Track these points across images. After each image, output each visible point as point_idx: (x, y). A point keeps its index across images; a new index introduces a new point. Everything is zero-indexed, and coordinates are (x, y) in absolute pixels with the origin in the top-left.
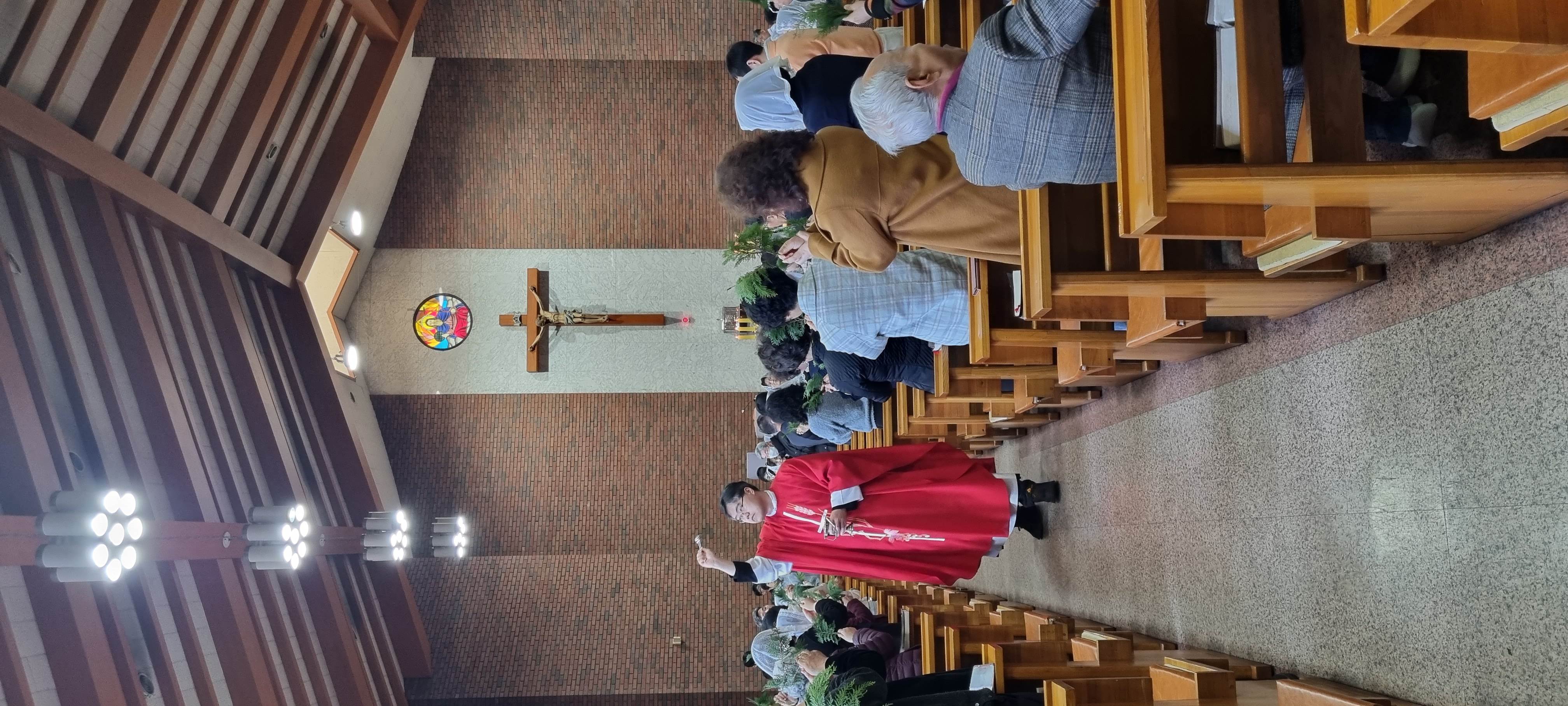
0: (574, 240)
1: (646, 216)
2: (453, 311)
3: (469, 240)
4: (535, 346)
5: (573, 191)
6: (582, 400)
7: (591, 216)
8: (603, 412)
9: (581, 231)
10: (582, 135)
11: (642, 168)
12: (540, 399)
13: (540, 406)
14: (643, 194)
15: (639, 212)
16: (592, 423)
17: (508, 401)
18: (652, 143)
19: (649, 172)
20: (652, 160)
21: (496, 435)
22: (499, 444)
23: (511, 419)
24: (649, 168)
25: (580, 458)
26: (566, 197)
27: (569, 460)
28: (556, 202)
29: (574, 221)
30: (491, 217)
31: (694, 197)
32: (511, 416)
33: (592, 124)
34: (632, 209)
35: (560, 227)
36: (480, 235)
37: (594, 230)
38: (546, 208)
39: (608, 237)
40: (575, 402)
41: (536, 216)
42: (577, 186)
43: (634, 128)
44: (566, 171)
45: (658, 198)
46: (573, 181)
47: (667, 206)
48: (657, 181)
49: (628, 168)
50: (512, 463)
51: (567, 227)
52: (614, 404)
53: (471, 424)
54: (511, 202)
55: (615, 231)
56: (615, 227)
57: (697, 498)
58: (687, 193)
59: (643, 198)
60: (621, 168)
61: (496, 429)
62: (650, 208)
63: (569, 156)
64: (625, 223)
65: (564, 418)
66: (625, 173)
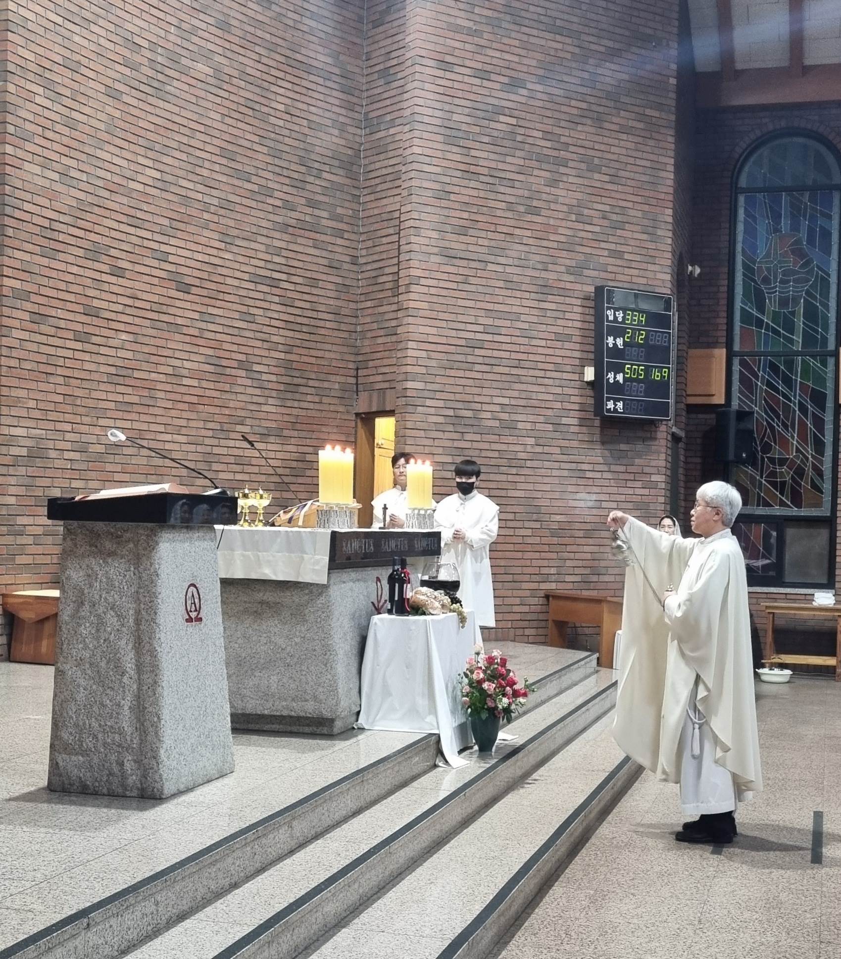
10: (202, 94)
19: (140, 241)
24: (145, 243)
33: (219, 126)
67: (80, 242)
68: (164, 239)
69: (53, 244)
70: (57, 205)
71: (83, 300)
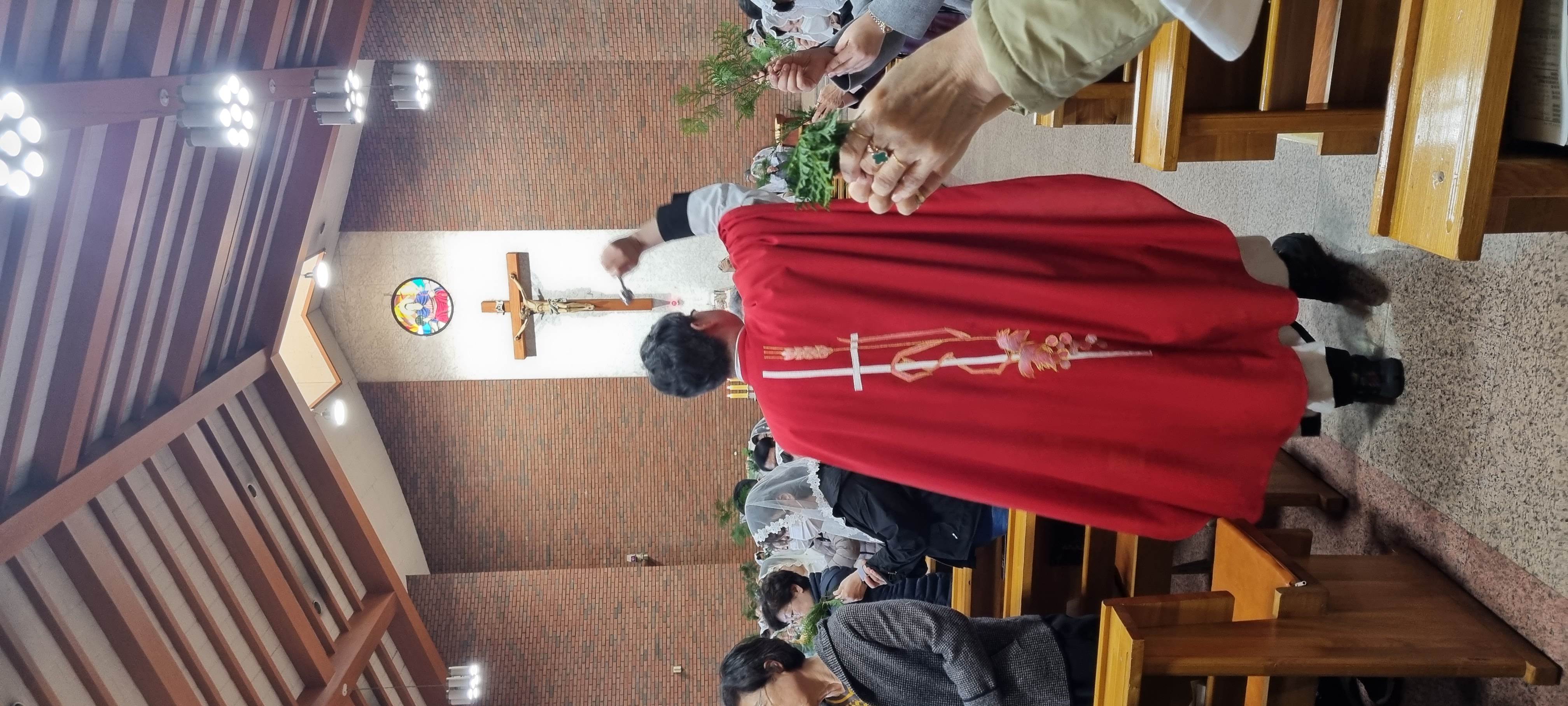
0: (552, 222)
1: (629, 196)
2: (432, 294)
3: (441, 223)
4: (520, 335)
5: (548, 171)
6: (573, 386)
7: (569, 197)
8: (594, 398)
9: (559, 212)
10: (554, 113)
11: (622, 146)
12: (530, 385)
13: (531, 393)
14: (624, 173)
15: (621, 192)
16: (584, 410)
17: (498, 389)
18: (631, 120)
19: (630, 150)
20: (633, 138)
21: (489, 423)
22: (493, 432)
23: (502, 407)
24: (630, 146)
25: (575, 445)
26: (541, 177)
27: (564, 447)
28: (530, 182)
29: (551, 202)
30: (461, 199)
31: (679, 175)
32: (502, 404)
33: (564, 102)
34: (613, 189)
35: (537, 209)
36: (452, 218)
37: (574, 212)
38: (520, 188)
39: (589, 218)
40: (565, 388)
41: (509, 198)
42: (551, 166)
43: (611, 105)
44: (539, 150)
45: (641, 177)
46: (547, 160)
47: (650, 185)
48: (638, 160)
49: (607, 146)
50: (508, 452)
51: (544, 209)
52: (605, 390)
53: (463, 413)
54: (482, 182)
55: (596, 212)
56: (596, 208)
57: (691, 484)
58: (672, 171)
59: (624, 177)
60: (599, 146)
61: (489, 417)
62: (632, 188)
63: (541, 134)
64: (607, 203)
65: (556, 405)
66: (603, 151)
67: (639, 187)
68: (625, 134)
69: (644, 202)
70: (628, 199)
71: (661, 183)
